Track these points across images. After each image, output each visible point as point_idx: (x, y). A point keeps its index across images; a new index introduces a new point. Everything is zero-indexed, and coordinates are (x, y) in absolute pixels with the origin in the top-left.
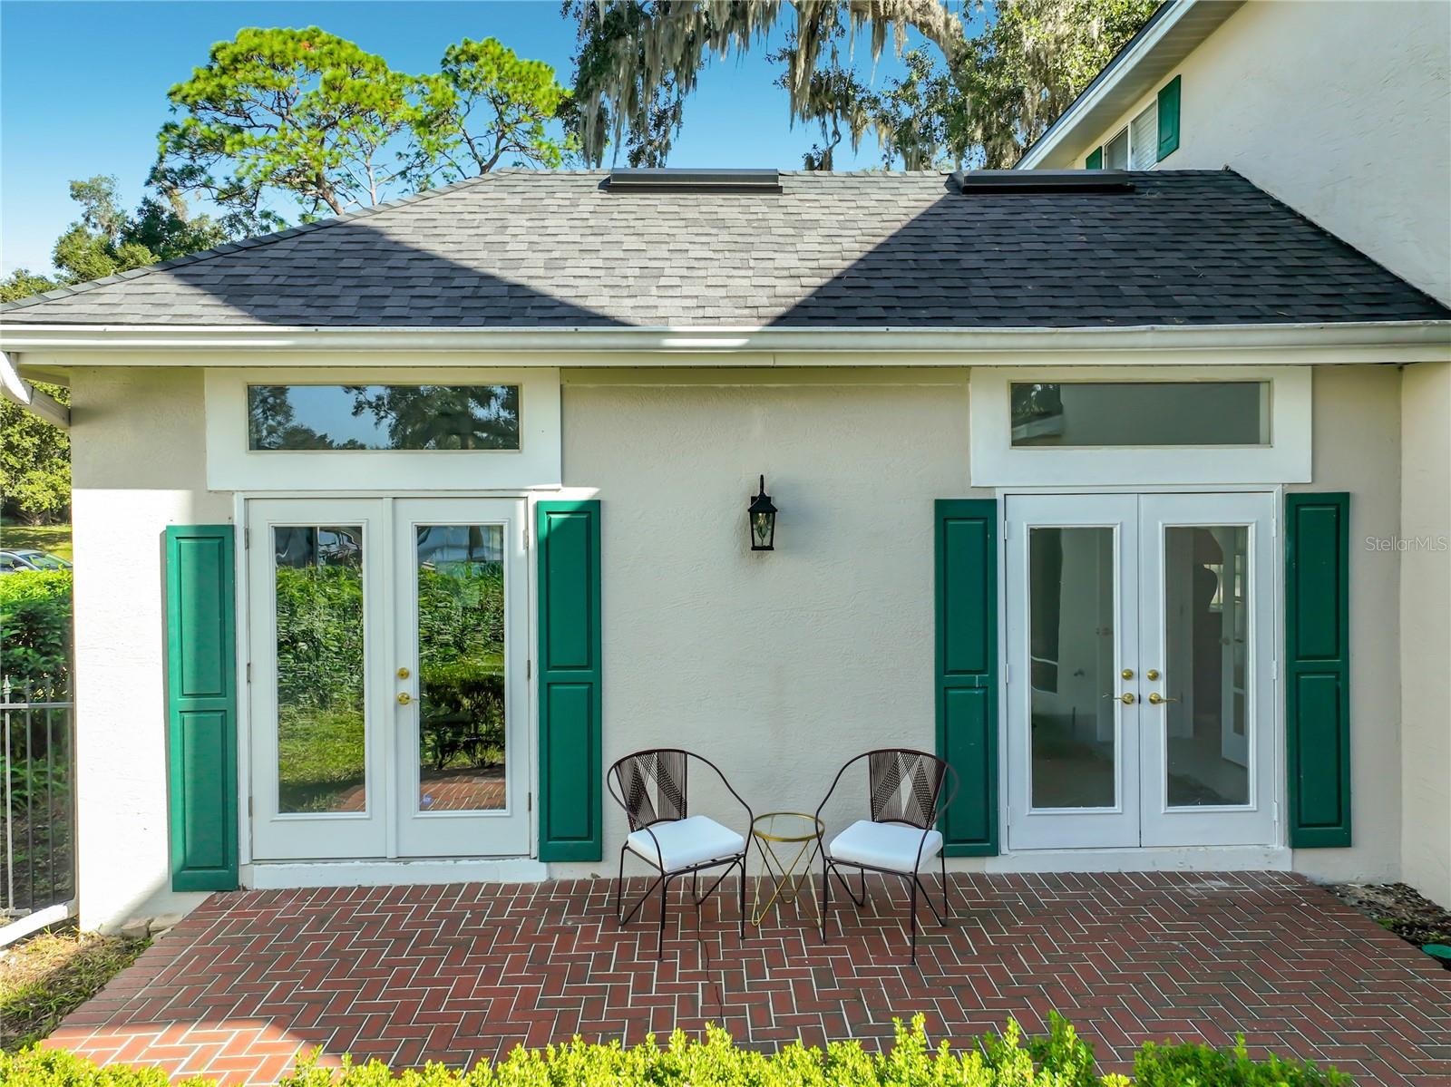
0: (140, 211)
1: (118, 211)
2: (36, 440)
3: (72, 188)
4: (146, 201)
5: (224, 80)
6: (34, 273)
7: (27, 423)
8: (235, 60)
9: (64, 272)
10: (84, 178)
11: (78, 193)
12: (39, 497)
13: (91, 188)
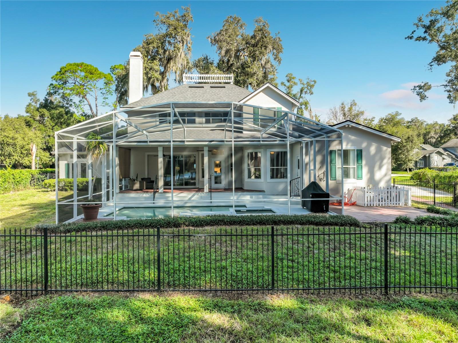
0: (44, 100)
1: (38, 98)
2: (27, 152)
3: (28, 94)
4: (45, 98)
5: (63, 76)
6: (21, 115)
7: (25, 149)
8: (65, 71)
9: (28, 114)
10: (31, 92)
11: (30, 95)
12: (27, 163)
13: (32, 94)
